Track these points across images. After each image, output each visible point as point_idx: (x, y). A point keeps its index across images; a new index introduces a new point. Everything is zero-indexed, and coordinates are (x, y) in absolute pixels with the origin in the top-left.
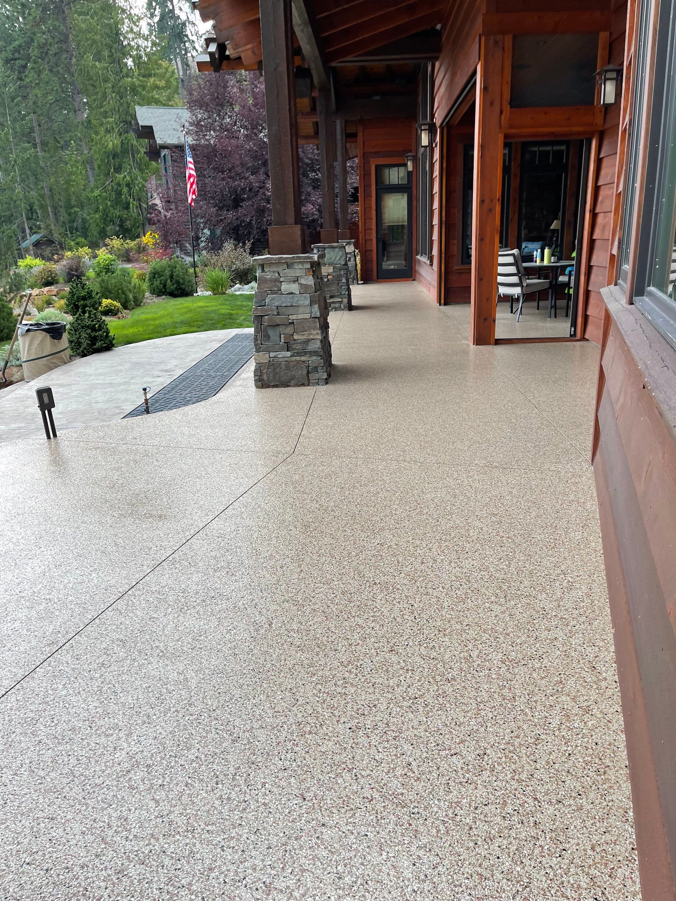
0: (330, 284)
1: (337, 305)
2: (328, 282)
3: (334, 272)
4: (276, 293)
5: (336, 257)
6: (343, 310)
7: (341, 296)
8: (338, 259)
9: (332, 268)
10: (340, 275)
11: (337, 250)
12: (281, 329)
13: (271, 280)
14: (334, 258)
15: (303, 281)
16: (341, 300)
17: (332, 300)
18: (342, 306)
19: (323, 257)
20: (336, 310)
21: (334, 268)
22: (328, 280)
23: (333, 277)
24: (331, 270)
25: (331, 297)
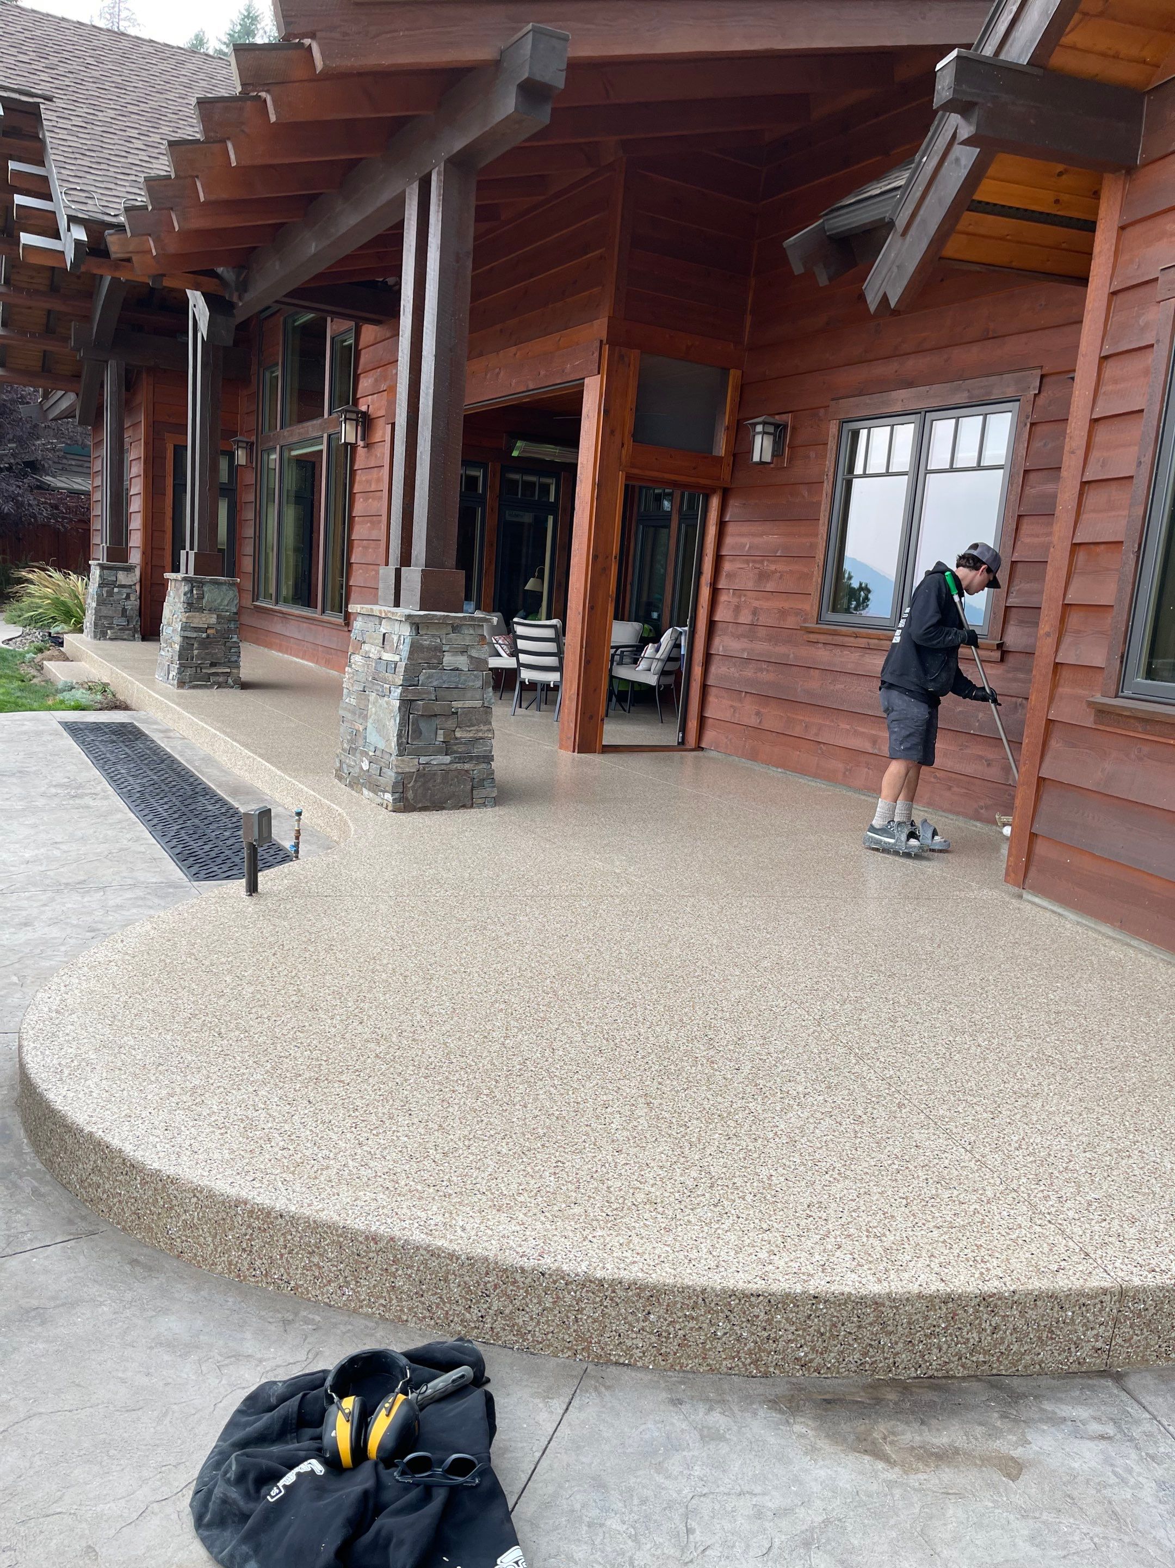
0: (210, 643)
1: (221, 679)
2: (209, 640)
3: (219, 623)
4: (434, 668)
5: (222, 600)
6: (232, 687)
7: (229, 664)
8: (226, 602)
9: (215, 616)
10: (229, 630)
11: (224, 587)
12: (438, 721)
13: (429, 648)
14: (219, 601)
15: (474, 653)
16: (228, 670)
17: (213, 670)
18: (230, 681)
19: (201, 597)
20: (220, 686)
21: (218, 617)
22: (208, 637)
23: (217, 631)
24: (213, 619)
25: (213, 665)
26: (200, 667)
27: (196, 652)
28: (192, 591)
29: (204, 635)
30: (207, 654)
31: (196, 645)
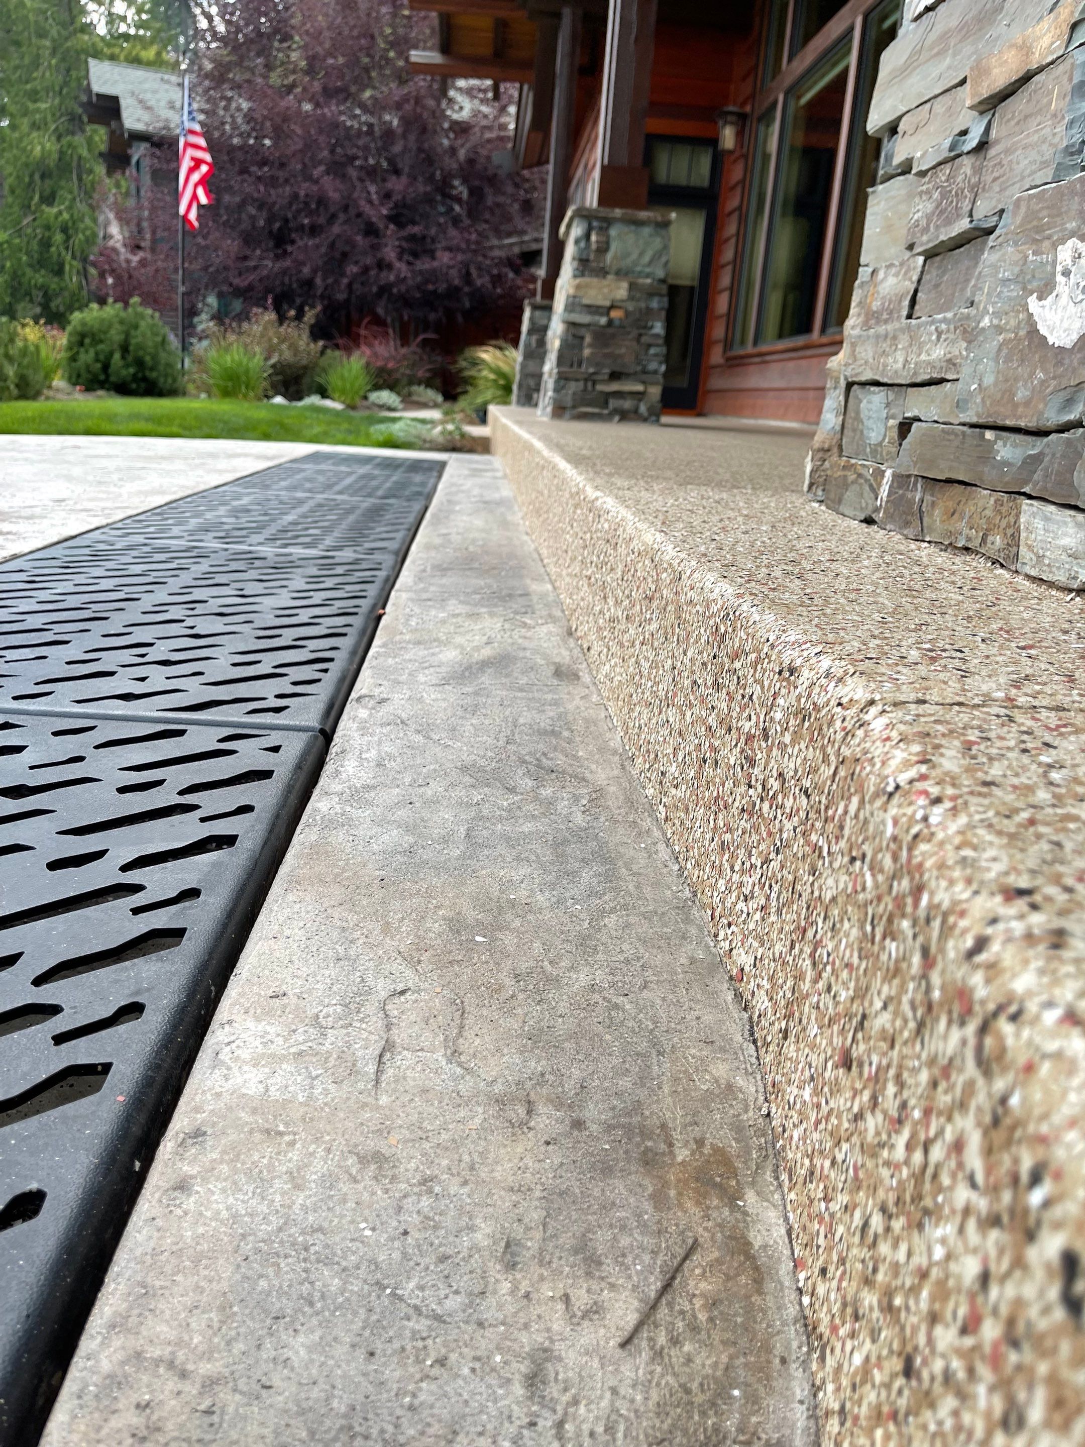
0: (613, 336)
1: (627, 404)
2: (610, 331)
3: (631, 298)
5: (641, 254)
6: (645, 420)
7: (644, 377)
8: (646, 258)
9: (625, 285)
10: (649, 310)
11: (647, 231)
14: (634, 256)
16: (640, 388)
17: (615, 387)
18: (643, 409)
19: (603, 249)
20: (625, 416)
21: (632, 287)
22: (610, 323)
23: (627, 314)
24: (621, 291)
25: (615, 376)
26: (590, 379)
27: (587, 352)
28: (587, 236)
29: (603, 320)
30: (606, 356)
31: (588, 339)
